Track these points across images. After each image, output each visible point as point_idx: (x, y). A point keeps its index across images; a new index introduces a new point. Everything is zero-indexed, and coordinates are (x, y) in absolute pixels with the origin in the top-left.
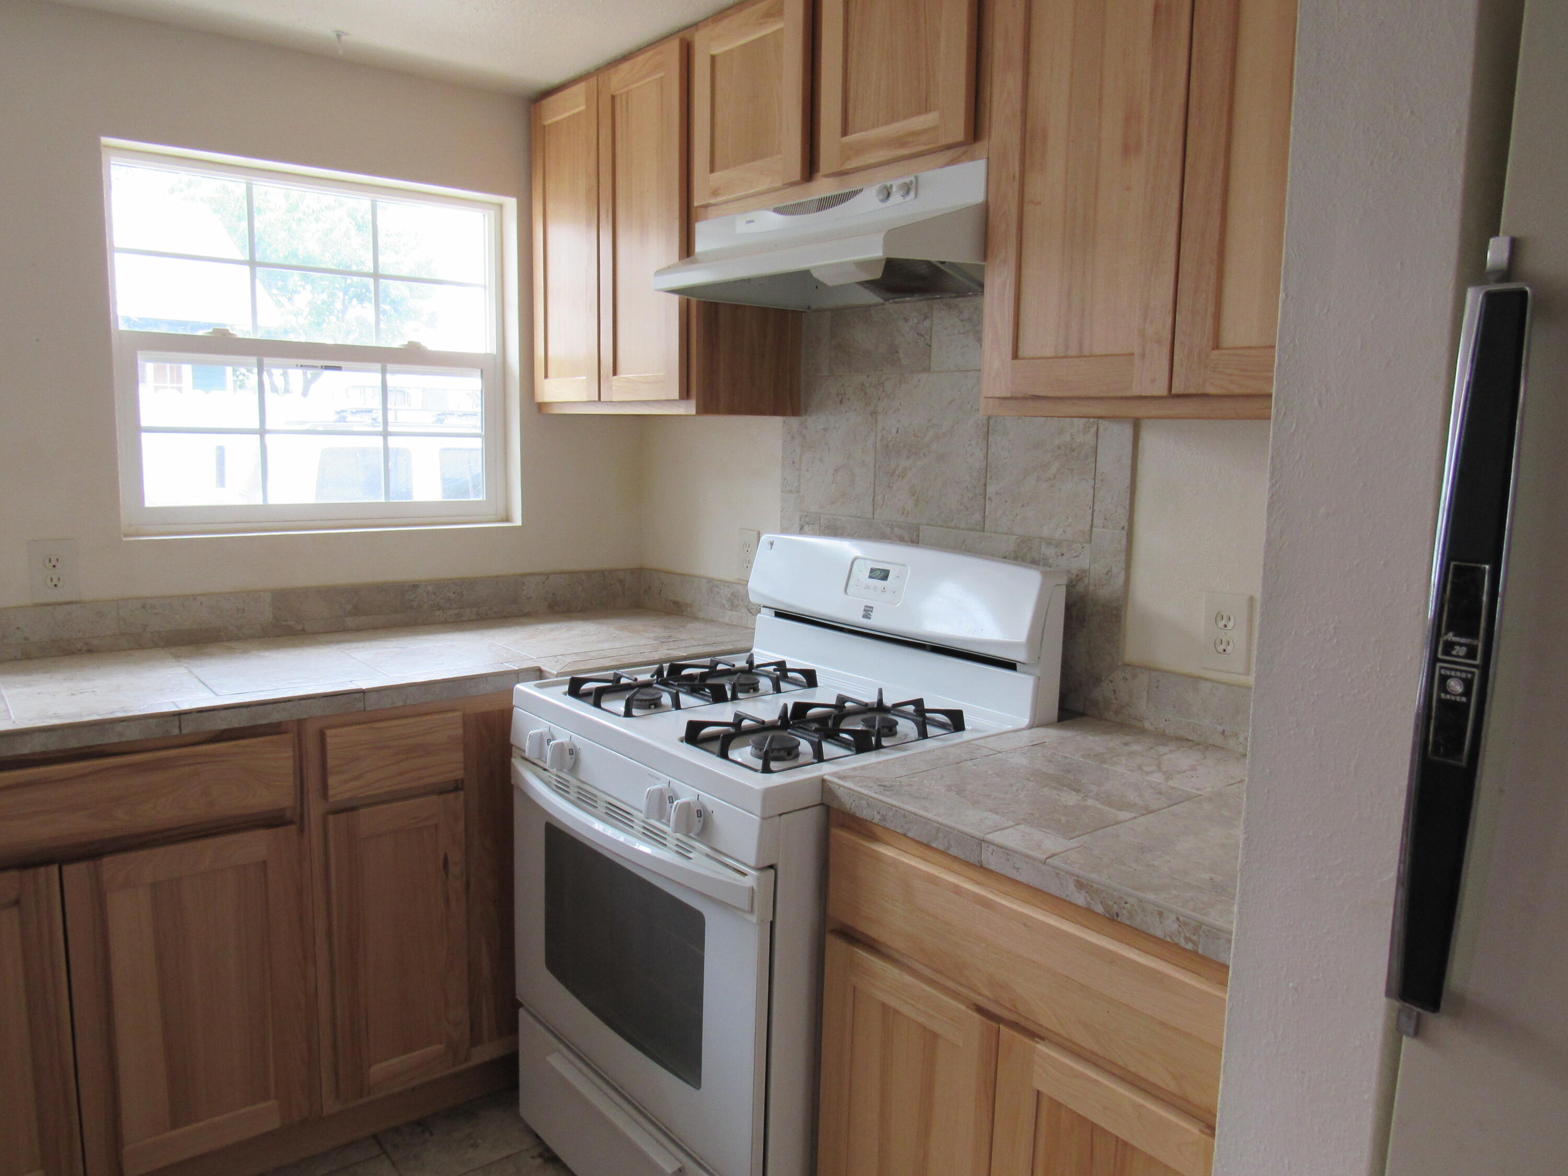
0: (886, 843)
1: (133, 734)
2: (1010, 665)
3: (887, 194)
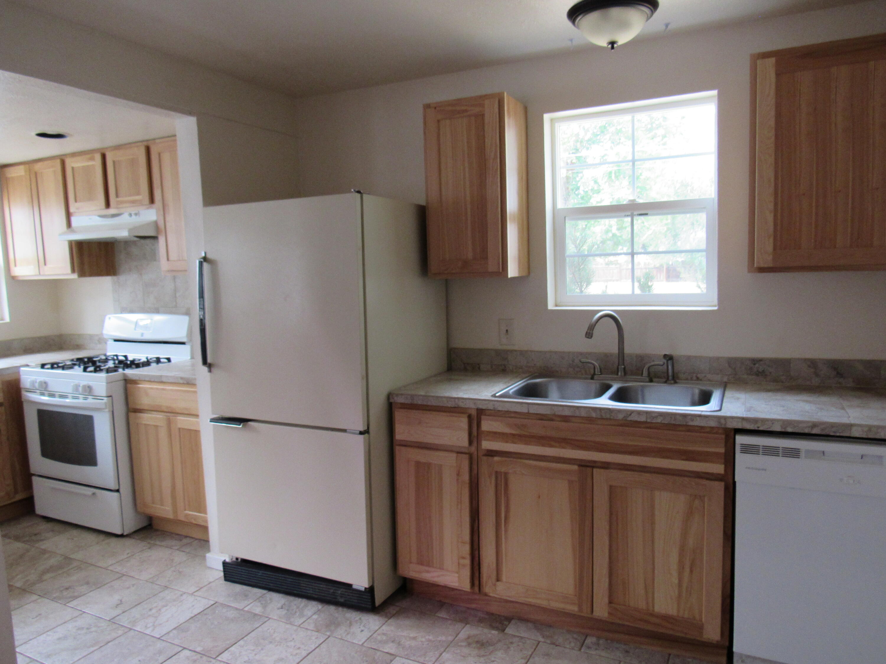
0: (141, 384)
2: (183, 343)
3: (130, 215)
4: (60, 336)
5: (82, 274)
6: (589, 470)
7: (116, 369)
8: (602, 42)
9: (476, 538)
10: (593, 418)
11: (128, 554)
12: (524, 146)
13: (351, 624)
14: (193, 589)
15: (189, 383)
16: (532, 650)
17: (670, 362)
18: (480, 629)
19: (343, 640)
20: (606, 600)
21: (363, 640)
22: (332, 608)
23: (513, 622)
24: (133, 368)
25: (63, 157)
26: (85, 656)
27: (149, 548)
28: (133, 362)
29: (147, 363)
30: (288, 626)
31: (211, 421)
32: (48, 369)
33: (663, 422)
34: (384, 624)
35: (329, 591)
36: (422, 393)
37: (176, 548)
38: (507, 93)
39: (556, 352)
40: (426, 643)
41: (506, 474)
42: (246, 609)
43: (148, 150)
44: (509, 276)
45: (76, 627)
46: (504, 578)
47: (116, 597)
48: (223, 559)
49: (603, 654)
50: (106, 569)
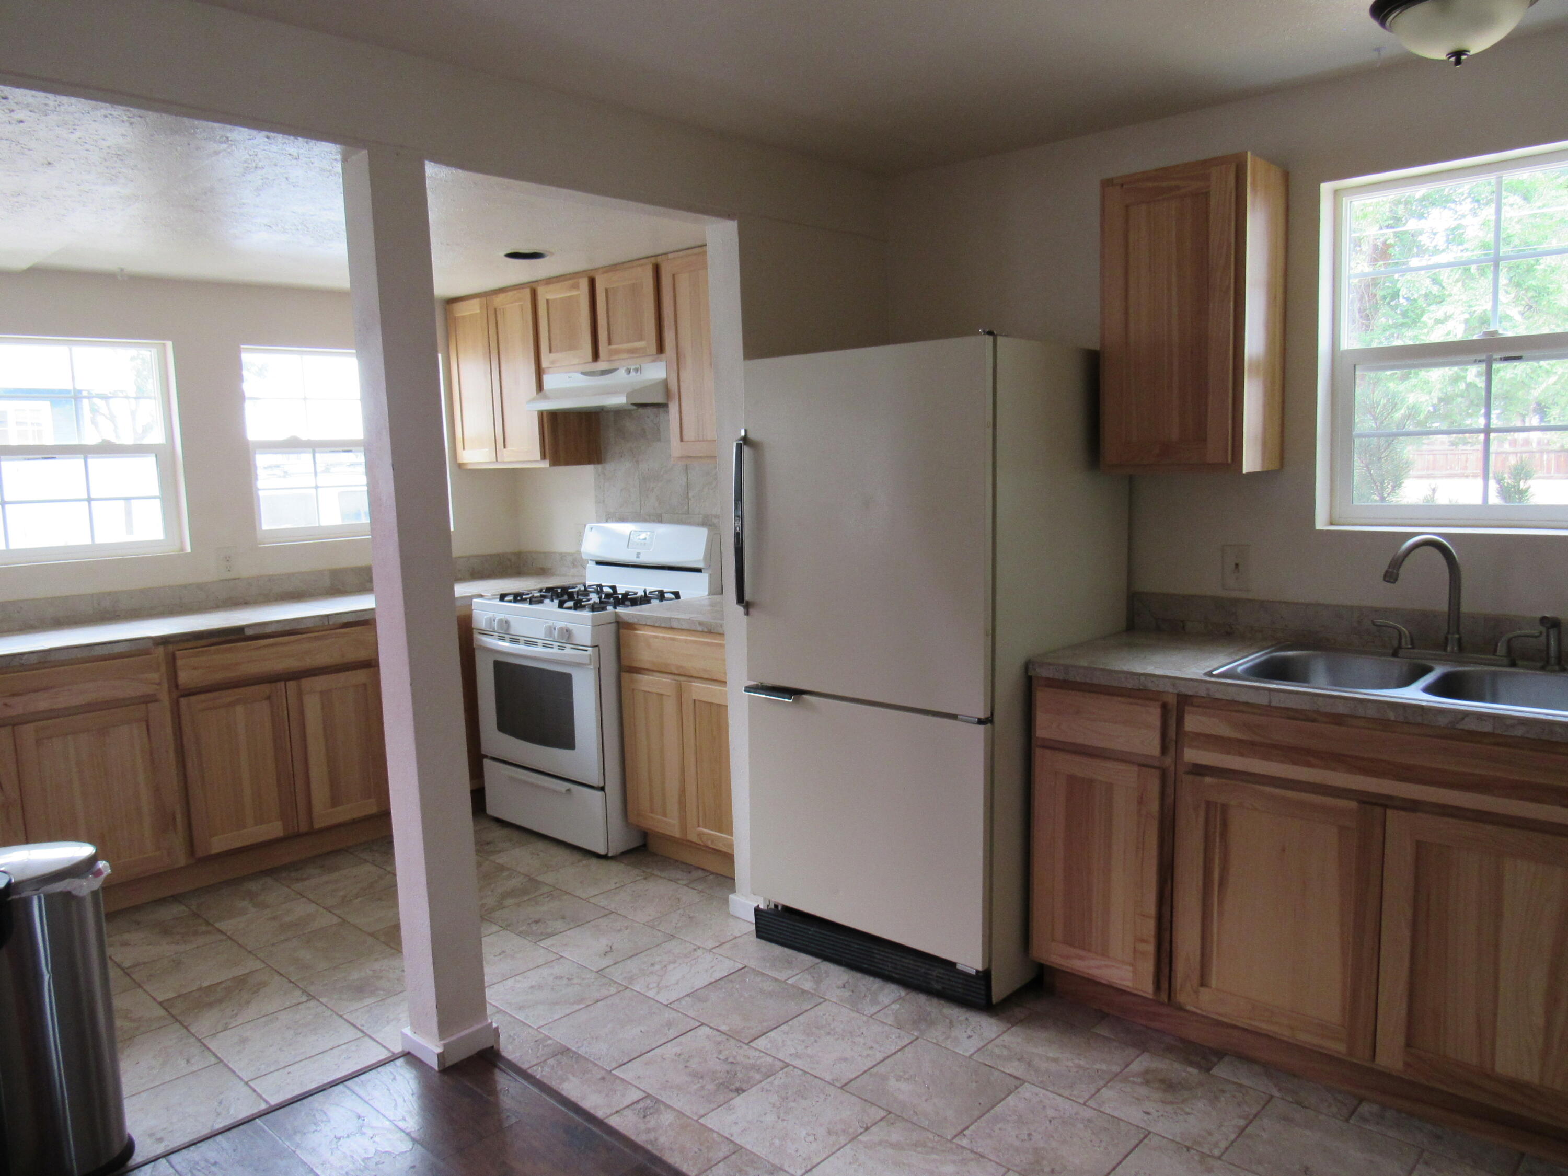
0: (641, 630)
1: (310, 624)
2: (698, 570)
3: (629, 371)
4: (519, 555)
5: (555, 462)
6: (1378, 810)
7: (603, 605)
8: (1438, 52)
9: (1166, 910)
10: (1389, 720)
11: (616, 883)
12: (1281, 243)
13: (951, 1024)
14: (710, 944)
15: (712, 631)
16: (1259, 1108)
17: (1553, 633)
18: (1167, 1061)
19: (940, 1046)
20: (1401, 1040)
21: (972, 1051)
22: (922, 998)
23: (1226, 1059)
24: (627, 606)
25: (534, 285)
26: (569, 1015)
27: (645, 879)
28: (625, 595)
29: (645, 599)
30: (854, 1014)
31: (745, 691)
32: (510, 601)
33: (1526, 736)
34: (1004, 1032)
35: (917, 970)
36: (1084, 663)
37: (684, 882)
38: (1252, 154)
39: (1327, 607)
40: (1075, 1070)
41: (1225, 808)
42: (789, 982)
43: (657, 269)
44: (1244, 472)
45: (552, 974)
46: (1214, 983)
47: (604, 943)
48: (756, 905)
49: (1391, 1133)
50: (587, 900)
